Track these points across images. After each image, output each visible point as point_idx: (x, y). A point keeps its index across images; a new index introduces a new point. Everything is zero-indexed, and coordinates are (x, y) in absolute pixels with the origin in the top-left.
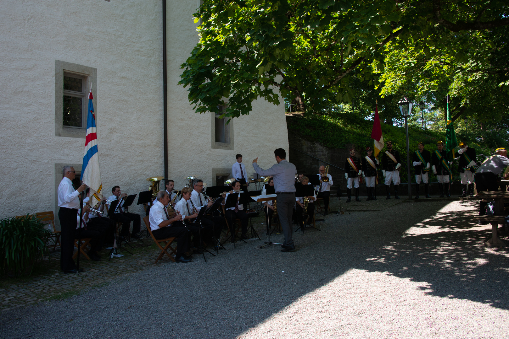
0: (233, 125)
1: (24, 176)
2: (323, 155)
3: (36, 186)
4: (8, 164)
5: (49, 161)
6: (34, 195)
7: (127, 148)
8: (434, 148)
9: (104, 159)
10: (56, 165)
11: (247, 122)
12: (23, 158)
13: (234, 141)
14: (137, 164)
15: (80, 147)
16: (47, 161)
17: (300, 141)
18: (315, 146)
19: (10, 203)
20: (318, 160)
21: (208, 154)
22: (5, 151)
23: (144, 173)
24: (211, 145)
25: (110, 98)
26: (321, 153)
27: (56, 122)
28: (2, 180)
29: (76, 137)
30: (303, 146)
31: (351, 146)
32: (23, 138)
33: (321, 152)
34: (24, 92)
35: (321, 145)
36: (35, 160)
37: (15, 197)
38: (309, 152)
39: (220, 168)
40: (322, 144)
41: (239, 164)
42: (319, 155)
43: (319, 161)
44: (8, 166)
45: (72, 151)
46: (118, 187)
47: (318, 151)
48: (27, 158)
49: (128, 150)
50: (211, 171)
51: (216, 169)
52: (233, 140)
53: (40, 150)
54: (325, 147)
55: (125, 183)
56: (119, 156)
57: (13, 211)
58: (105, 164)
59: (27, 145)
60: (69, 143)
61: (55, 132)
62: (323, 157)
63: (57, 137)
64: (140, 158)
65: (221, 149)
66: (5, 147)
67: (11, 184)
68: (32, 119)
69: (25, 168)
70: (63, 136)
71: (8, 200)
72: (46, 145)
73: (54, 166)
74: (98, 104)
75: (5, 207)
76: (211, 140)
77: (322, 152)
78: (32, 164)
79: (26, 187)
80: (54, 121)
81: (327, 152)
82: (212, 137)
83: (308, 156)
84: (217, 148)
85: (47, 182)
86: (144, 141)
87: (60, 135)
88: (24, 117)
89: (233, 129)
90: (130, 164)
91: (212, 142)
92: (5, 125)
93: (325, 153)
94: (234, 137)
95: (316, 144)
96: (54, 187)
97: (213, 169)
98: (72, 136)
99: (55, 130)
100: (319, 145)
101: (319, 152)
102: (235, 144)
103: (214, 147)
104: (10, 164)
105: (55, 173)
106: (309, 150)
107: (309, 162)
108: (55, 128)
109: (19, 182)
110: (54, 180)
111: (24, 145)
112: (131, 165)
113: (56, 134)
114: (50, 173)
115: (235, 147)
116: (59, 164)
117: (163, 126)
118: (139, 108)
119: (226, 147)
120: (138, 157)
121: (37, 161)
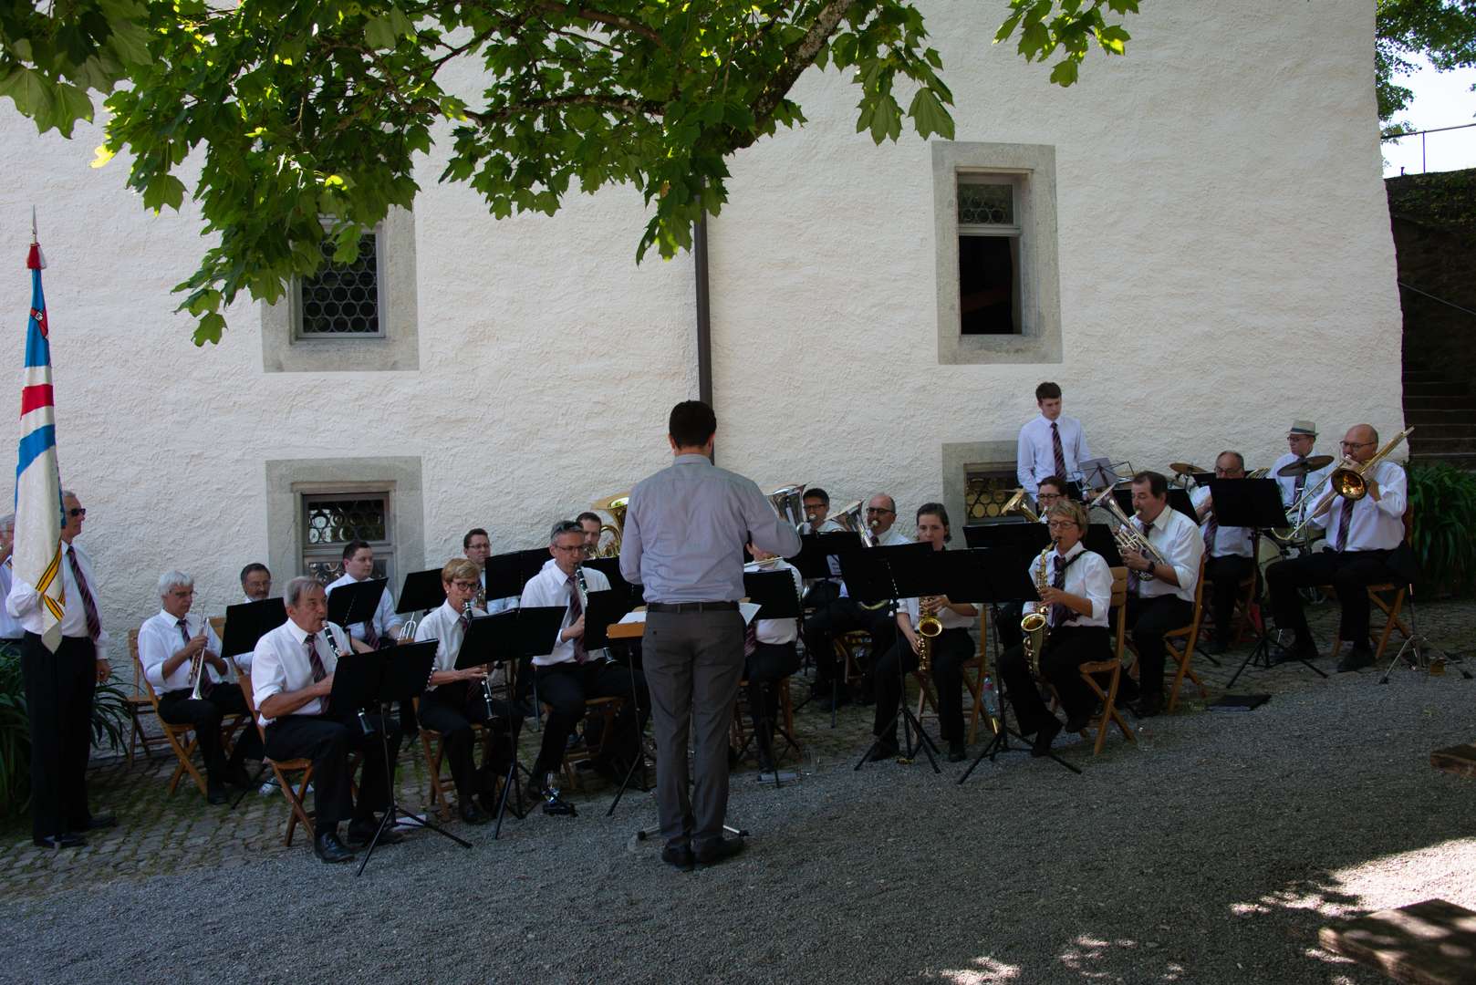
0: (1055, 260)
1: (163, 505)
3: (203, 535)
4: (111, 470)
5: (244, 454)
6: (197, 564)
7: (542, 392)
9: (450, 434)
10: (271, 465)
11: (1138, 237)
12: (158, 449)
13: (1063, 323)
14: (587, 445)
15: (356, 400)
16: (240, 453)
19: (118, 590)
21: (923, 389)
22: (100, 431)
23: (617, 477)
24: (935, 351)
25: (467, 220)
27: (265, 326)
28: (93, 521)
29: (339, 369)
32: (158, 388)
34: (155, 242)
36: (196, 452)
37: (135, 569)
39: (986, 439)
41: (1049, 423)
44: (111, 477)
45: (327, 417)
46: (480, 532)
48: (171, 448)
49: (546, 399)
50: (936, 453)
51: (961, 444)
52: (1058, 322)
53: (215, 420)
55: (535, 515)
56: (508, 420)
57: (132, 614)
58: (452, 452)
59: (169, 408)
60: (316, 390)
61: (265, 359)
63: (271, 374)
64: (596, 424)
65: (988, 361)
66: (100, 419)
67: (120, 531)
68: (183, 324)
69: (165, 479)
70: (291, 371)
71: (115, 579)
72: (235, 403)
73: (262, 469)
74: (418, 248)
75: (107, 601)
76: (935, 331)
78: (190, 468)
79: (171, 540)
80: (259, 323)
82: (941, 317)
84: (968, 361)
85: (240, 522)
86: (613, 360)
87: (279, 368)
88: (156, 322)
89: (1057, 274)
90: (557, 446)
91: (941, 337)
92: (96, 352)
94: (1064, 307)
96: (266, 535)
97: (946, 447)
98: (325, 367)
99: (264, 351)
102: (1068, 339)
103: (949, 358)
104: (118, 471)
105: (268, 492)
108: (264, 346)
109: (146, 525)
110: (265, 512)
111: (161, 410)
112: (559, 451)
113: (265, 366)
114: (250, 493)
115: (1065, 349)
116: (279, 463)
117: (692, 299)
118: (590, 244)
119: (1017, 351)
120: (587, 418)
121: (205, 455)
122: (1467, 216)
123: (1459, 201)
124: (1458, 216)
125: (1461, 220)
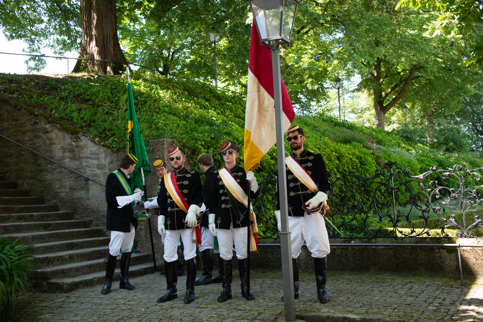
2: (100, 167)
8: (359, 151)
17: (48, 132)
18: (81, 143)
20: (87, 180)
26: (96, 162)
30: (54, 144)
31: (163, 144)
33: (95, 159)
35: (94, 142)
38: (67, 160)
40: (97, 139)
42: (90, 167)
43: (90, 182)
47: (87, 158)
54: (104, 146)
62: (99, 172)
77: (98, 159)
81: (108, 160)
83: (65, 168)
93: (103, 161)
95: (85, 141)
100: (89, 142)
101: (91, 159)
106: (67, 154)
107: (68, 184)
122: (18, 95)
123: (14, 86)
124: (12, 93)
125: (15, 95)
